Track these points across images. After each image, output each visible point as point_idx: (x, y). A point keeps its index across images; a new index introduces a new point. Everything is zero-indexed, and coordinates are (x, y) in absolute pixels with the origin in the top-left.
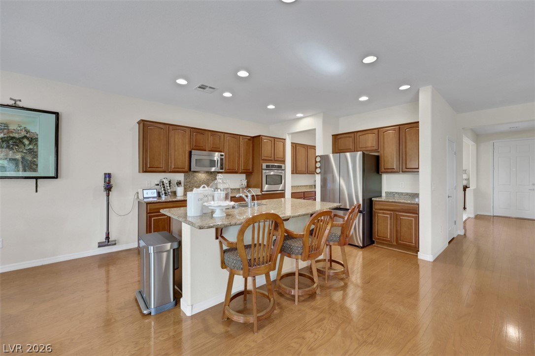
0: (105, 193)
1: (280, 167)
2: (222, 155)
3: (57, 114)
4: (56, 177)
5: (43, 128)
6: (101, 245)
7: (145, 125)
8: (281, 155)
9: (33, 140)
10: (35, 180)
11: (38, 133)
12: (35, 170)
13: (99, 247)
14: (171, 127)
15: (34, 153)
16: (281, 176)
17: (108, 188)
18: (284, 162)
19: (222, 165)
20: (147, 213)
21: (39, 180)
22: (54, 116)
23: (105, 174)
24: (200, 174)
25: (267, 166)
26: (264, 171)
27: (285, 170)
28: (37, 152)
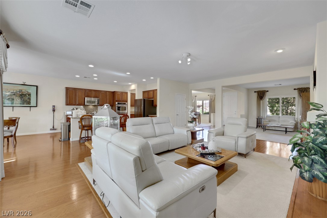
0: (53, 112)
1: (125, 104)
2: (98, 99)
3: (37, 86)
4: (37, 107)
5: (32, 91)
6: (51, 130)
7: (67, 89)
8: (125, 99)
9: (30, 95)
10: (30, 107)
11: (31, 92)
12: (30, 104)
13: (50, 130)
14: (77, 89)
15: (30, 99)
16: (125, 107)
17: (54, 110)
18: (127, 101)
19: (98, 103)
20: (67, 119)
21: (31, 107)
22: (36, 87)
23: (53, 106)
24: (90, 106)
25: (118, 103)
26: (116, 105)
27: (127, 105)
28: (30, 98)
